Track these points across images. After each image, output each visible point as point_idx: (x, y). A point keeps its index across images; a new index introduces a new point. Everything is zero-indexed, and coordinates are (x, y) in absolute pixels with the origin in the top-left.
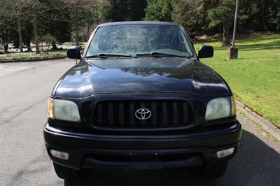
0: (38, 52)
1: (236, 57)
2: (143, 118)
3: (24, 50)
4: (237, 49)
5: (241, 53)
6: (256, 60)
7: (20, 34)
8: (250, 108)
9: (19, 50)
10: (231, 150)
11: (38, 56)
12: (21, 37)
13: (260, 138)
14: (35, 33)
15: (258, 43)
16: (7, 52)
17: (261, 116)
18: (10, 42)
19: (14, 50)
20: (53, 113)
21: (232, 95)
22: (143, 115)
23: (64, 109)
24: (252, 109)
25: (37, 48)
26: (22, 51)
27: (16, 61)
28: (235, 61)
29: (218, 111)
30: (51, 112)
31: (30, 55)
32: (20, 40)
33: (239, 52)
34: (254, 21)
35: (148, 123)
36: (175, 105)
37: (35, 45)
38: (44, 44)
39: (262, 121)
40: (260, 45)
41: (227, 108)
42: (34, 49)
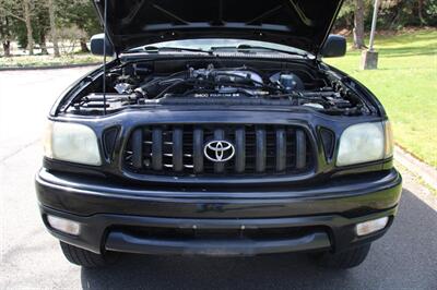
0: (57, 55)
1: (375, 67)
2: (219, 159)
3: (35, 51)
4: (376, 54)
5: (382, 61)
6: (407, 71)
7: (28, 26)
8: (401, 147)
9: (28, 52)
10: (383, 221)
11: (57, 60)
12: (30, 32)
13: (420, 197)
14: (53, 25)
15: (409, 45)
16: (8, 55)
17: (421, 161)
18: (13, 39)
19: (21, 52)
20: (52, 148)
21: (386, 118)
22: (219, 153)
23: (72, 141)
24: (404, 149)
25: (56, 48)
26: (32, 53)
27: (21, 68)
28: (372, 73)
29: (359, 148)
30: (48, 146)
31: (44, 59)
32: (29, 35)
33: (379, 59)
34: (404, 10)
35: (230, 168)
36: (280, 136)
37: (52, 44)
38: (68, 43)
39: (423, 169)
40: (414, 48)
41: (378, 142)
42: (51, 51)
